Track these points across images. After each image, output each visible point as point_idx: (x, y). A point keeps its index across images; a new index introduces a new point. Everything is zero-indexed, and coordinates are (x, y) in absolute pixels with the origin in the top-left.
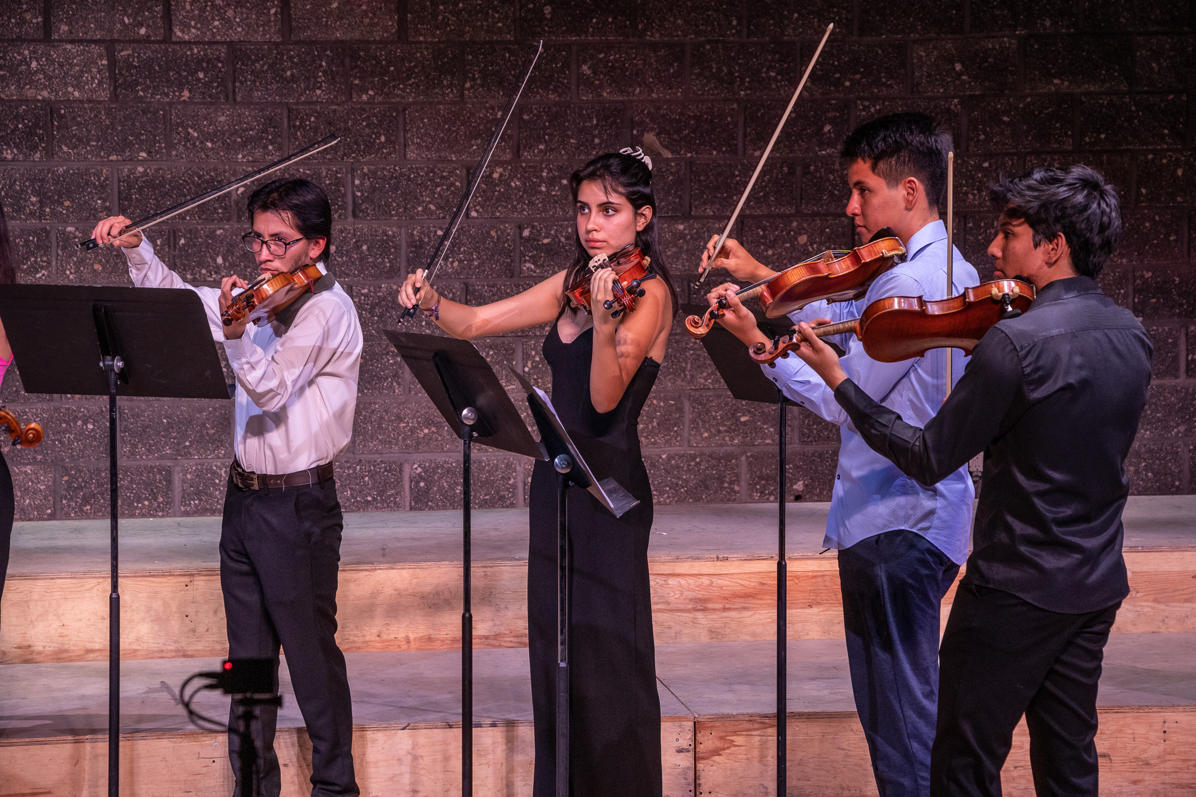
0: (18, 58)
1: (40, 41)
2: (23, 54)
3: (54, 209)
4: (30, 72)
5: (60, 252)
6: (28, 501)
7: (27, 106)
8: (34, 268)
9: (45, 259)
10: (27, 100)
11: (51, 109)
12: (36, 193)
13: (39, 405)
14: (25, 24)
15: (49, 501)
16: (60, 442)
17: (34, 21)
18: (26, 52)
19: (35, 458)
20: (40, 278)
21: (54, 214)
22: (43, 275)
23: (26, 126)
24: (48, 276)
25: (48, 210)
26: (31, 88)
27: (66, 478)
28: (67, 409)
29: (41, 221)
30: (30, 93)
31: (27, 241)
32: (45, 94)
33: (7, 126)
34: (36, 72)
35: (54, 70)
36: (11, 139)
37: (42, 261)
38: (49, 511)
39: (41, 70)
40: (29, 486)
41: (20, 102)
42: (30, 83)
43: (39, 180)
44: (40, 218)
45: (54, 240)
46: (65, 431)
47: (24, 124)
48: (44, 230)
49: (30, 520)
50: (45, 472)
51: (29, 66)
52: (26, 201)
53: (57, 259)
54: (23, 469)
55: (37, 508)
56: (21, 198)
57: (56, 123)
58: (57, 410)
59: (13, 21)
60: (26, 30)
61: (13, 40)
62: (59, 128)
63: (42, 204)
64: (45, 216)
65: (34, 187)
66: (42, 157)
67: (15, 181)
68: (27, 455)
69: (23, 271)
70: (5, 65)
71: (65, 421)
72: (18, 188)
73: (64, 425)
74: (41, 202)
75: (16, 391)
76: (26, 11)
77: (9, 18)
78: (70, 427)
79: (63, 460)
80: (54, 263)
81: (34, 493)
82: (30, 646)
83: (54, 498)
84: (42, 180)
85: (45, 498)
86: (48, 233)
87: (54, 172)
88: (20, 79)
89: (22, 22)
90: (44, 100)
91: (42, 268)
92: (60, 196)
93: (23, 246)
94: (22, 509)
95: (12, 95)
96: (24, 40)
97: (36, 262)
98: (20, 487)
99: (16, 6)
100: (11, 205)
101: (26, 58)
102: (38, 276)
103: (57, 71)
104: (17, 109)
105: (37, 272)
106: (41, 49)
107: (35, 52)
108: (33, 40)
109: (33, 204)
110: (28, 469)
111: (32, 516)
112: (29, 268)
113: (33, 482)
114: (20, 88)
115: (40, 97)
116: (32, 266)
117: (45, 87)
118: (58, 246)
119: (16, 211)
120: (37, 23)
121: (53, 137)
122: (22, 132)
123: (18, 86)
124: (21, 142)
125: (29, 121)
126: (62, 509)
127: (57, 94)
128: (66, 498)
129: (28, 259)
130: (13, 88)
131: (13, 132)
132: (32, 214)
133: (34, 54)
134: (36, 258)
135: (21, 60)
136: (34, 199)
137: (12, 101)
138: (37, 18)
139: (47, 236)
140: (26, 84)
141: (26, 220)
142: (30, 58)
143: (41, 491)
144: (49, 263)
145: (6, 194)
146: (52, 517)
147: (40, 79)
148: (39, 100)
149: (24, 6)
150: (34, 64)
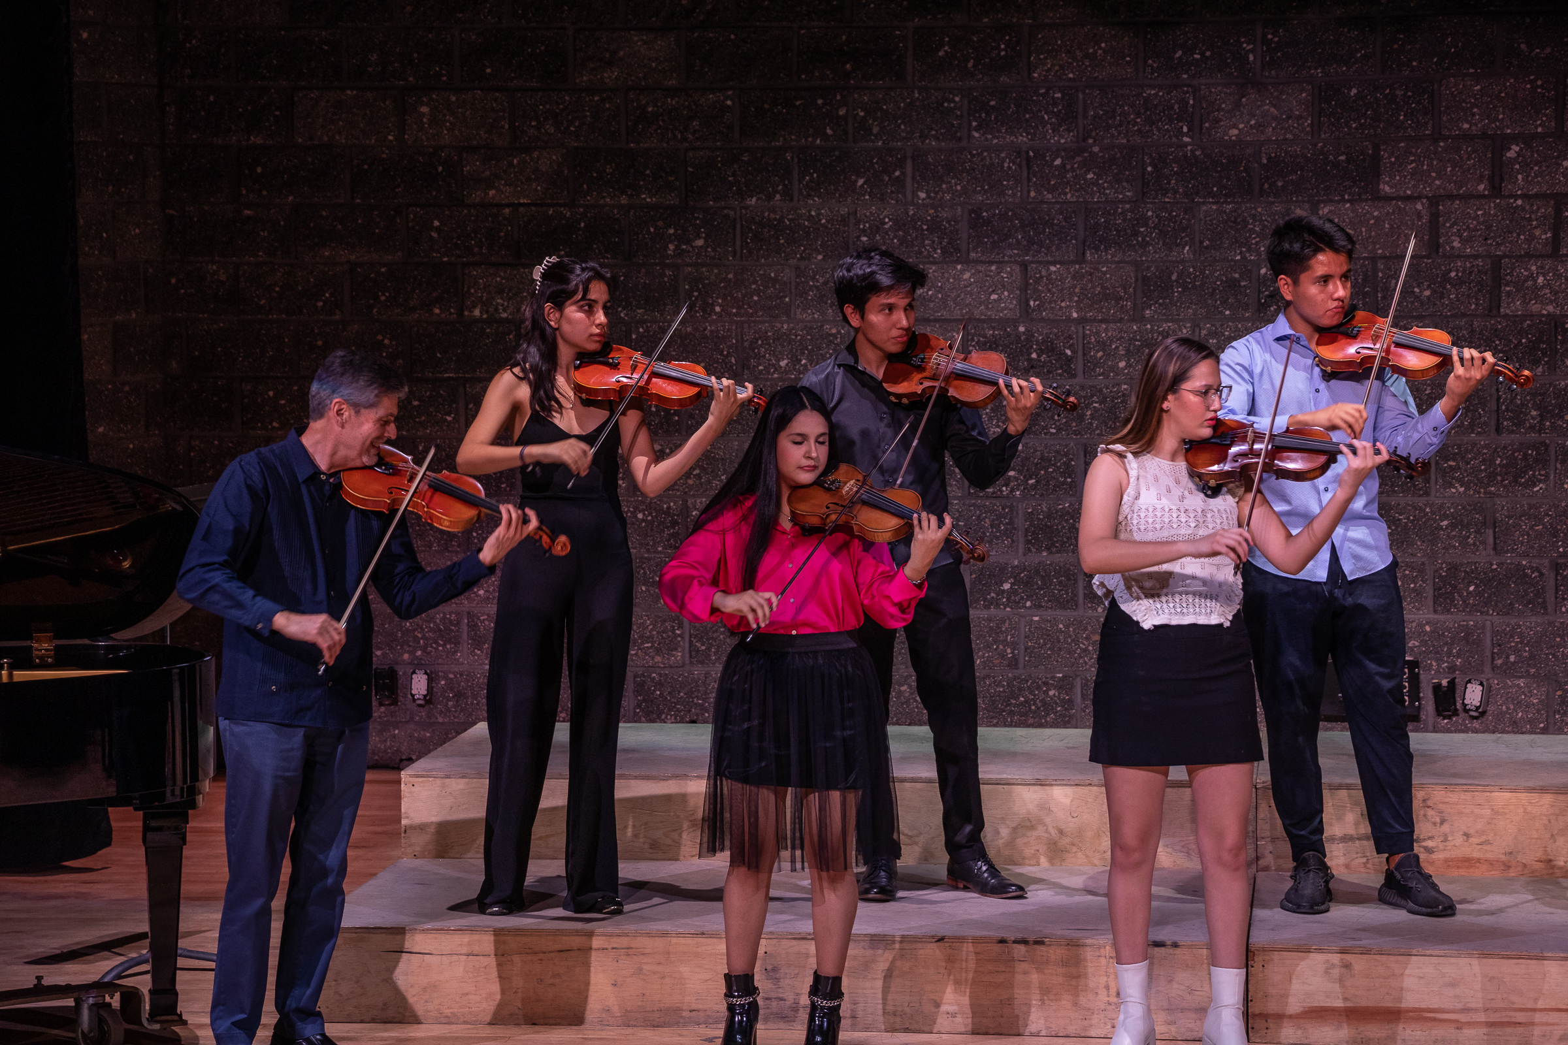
0: (1526, 273)
1: (1548, 256)
2: (1530, 269)
3: (1554, 423)
4: (1536, 288)
5: (1559, 466)
6: (1520, 714)
7: (1532, 321)
8: (1532, 481)
9: (1543, 472)
10: (1532, 315)
11: (1556, 323)
12: (1538, 407)
13: (1533, 619)
14: (1533, 240)
15: (1542, 715)
16: (1554, 656)
17: (1543, 237)
18: (1534, 268)
19: (1527, 671)
20: (1538, 491)
21: (1554, 427)
22: (1541, 489)
23: (1529, 341)
24: (1546, 489)
25: (1548, 423)
26: (1536, 303)
27: (1559, 693)
28: (1562, 623)
29: (1540, 435)
30: (1535, 308)
31: (1526, 455)
32: (1550, 308)
33: (1511, 341)
34: (1542, 287)
35: (1560, 285)
36: (1514, 354)
37: (1540, 474)
38: (1542, 725)
39: (1548, 285)
40: (1522, 700)
41: (1525, 317)
42: (1535, 298)
43: (1541, 394)
44: (1540, 432)
45: (1553, 453)
46: (1559, 646)
47: (1528, 339)
48: (1543, 443)
49: (1523, 733)
50: (1538, 686)
51: (1536, 281)
52: (1526, 415)
53: (1555, 473)
54: (1517, 682)
55: (1530, 721)
56: (1521, 412)
57: (1560, 337)
58: (1551, 623)
59: (1522, 237)
60: (1535, 246)
61: (1521, 256)
62: (1563, 342)
63: (1542, 418)
64: (1545, 429)
65: (1535, 402)
66: (1544, 372)
67: (1516, 395)
68: (1520, 668)
69: (1521, 485)
70: (1511, 281)
71: (1559, 636)
72: (1519, 402)
73: (1558, 639)
74: (1541, 415)
75: (1511, 604)
76: (1535, 227)
77: (1519, 235)
78: (1565, 642)
79: (1556, 674)
80: (1552, 477)
81: (1527, 706)
82: (1550, 861)
83: (1547, 712)
84: (1543, 394)
85: (1538, 711)
86: (1547, 446)
87: (1555, 386)
88: (1526, 294)
89: (1532, 237)
90: (1549, 315)
91: (1540, 481)
92: (1561, 410)
93: (1522, 460)
94: (1514, 722)
95: (1517, 310)
96: (1532, 256)
97: (1534, 475)
98: (1513, 700)
99: (1526, 223)
100: (1511, 419)
101: (1532, 274)
102: (1535, 489)
103: (1563, 286)
104: (1521, 323)
105: (1535, 486)
106: (1548, 263)
107: (1542, 267)
108: (1541, 256)
109: (1533, 418)
110: (1521, 682)
111: (1524, 730)
112: (1527, 481)
113: (1525, 695)
114: (1525, 303)
115: (1544, 312)
116: (1529, 480)
117: (1551, 302)
118: (1557, 460)
119: (1514, 424)
120: (1547, 239)
121: (1557, 351)
122: (1526, 347)
123: (1524, 302)
124: (1523, 357)
125: (1533, 336)
126: (1555, 723)
127: (1562, 308)
128: (1559, 712)
129: (1526, 473)
130: (1518, 303)
131: (1516, 346)
132: (1532, 428)
133: (1542, 271)
134: (1534, 471)
135: (1527, 276)
136: (1534, 413)
137: (1517, 316)
138: (1546, 233)
139: (1546, 449)
140: (1531, 300)
141: (1525, 434)
142: (1537, 273)
143: (1533, 704)
144: (1547, 476)
145: (1507, 409)
146: (1544, 731)
147: (1545, 294)
148: (1543, 315)
149: (1534, 223)
150: (1541, 280)
